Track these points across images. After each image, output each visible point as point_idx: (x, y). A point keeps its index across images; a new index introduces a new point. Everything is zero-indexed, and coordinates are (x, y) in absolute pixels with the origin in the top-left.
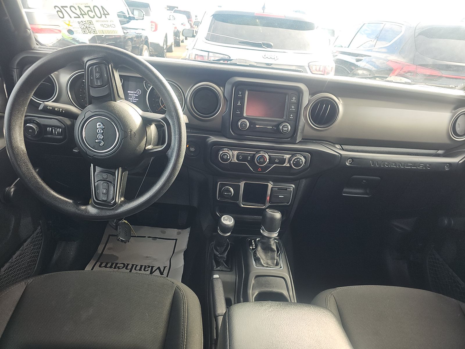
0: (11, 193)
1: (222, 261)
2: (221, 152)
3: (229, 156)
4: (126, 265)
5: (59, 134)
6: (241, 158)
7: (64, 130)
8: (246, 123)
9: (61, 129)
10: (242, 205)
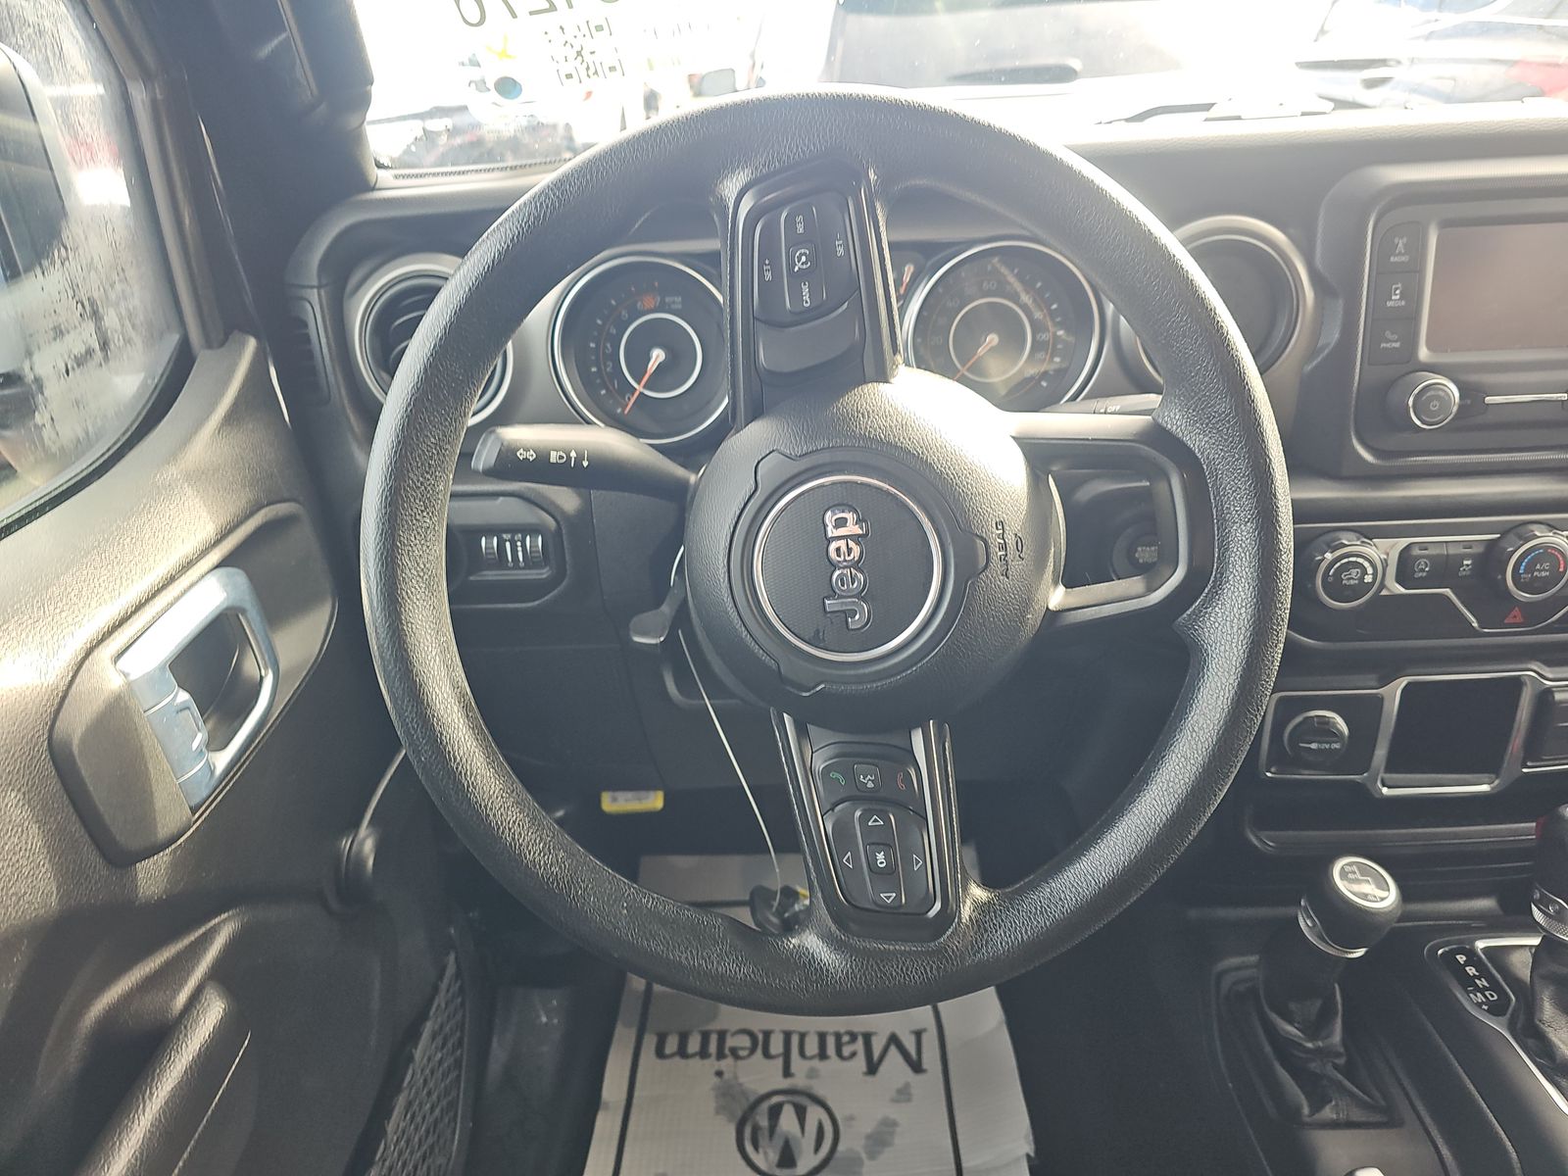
0: (368, 858)
1: (1330, 1070)
2: (1329, 556)
3: (1370, 570)
4: (760, 1037)
5: (531, 562)
6: (1423, 570)
7: (554, 540)
8: (1448, 394)
9: (540, 538)
10: (1385, 790)
